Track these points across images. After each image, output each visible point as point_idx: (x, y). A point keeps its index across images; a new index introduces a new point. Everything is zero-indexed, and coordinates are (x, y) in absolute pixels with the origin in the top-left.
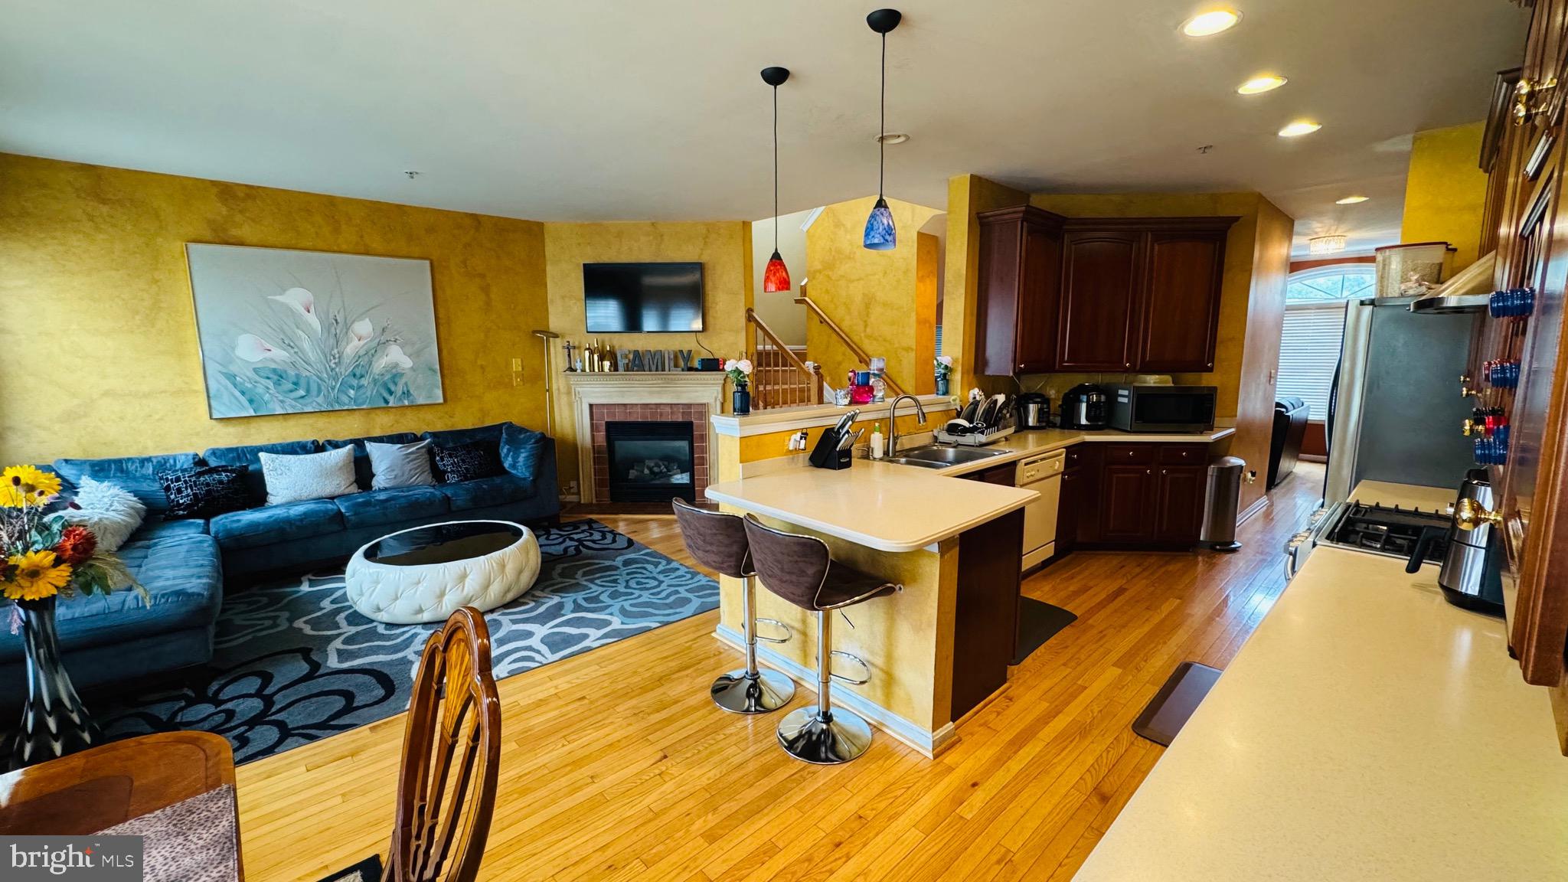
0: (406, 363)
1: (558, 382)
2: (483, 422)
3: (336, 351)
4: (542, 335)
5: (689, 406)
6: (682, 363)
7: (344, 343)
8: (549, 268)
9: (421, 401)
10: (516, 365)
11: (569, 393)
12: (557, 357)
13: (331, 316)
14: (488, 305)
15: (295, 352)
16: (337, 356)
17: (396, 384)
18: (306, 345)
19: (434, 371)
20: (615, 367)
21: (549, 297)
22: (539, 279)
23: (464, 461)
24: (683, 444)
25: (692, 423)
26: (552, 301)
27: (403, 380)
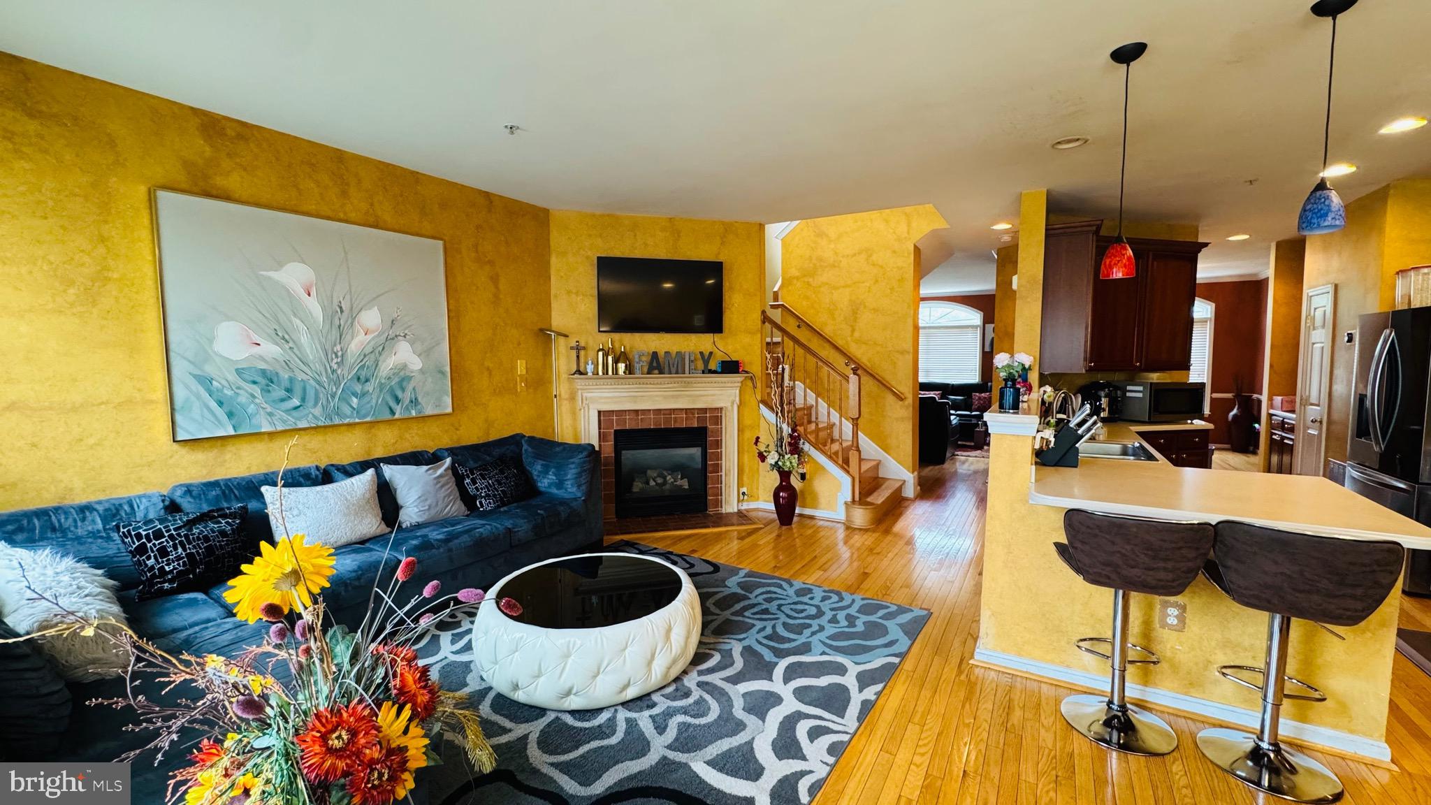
0: (416, 364)
1: (561, 386)
2: (488, 434)
3: (338, 347)
4: (544, 335)
5: (704, 410)
6: (700, 365)
7: (349, 337)
8: (554, 260)
9: (429, 411)
10: (521, 368)
11: (572, 398)
12: (562, 360)
13: (336, 302)
14: (496, 301)
15: (290, 348)
16: (340, 354)
17: (403, 390)
18: (304, 340)
19: (443, 373)
20: (630, 370)
21: (553, 292)
22: (543, 272)
23: (500, 483)
24: (696, 452)
25: (705, 429)
26: (556, 296)
27: (410, 387)
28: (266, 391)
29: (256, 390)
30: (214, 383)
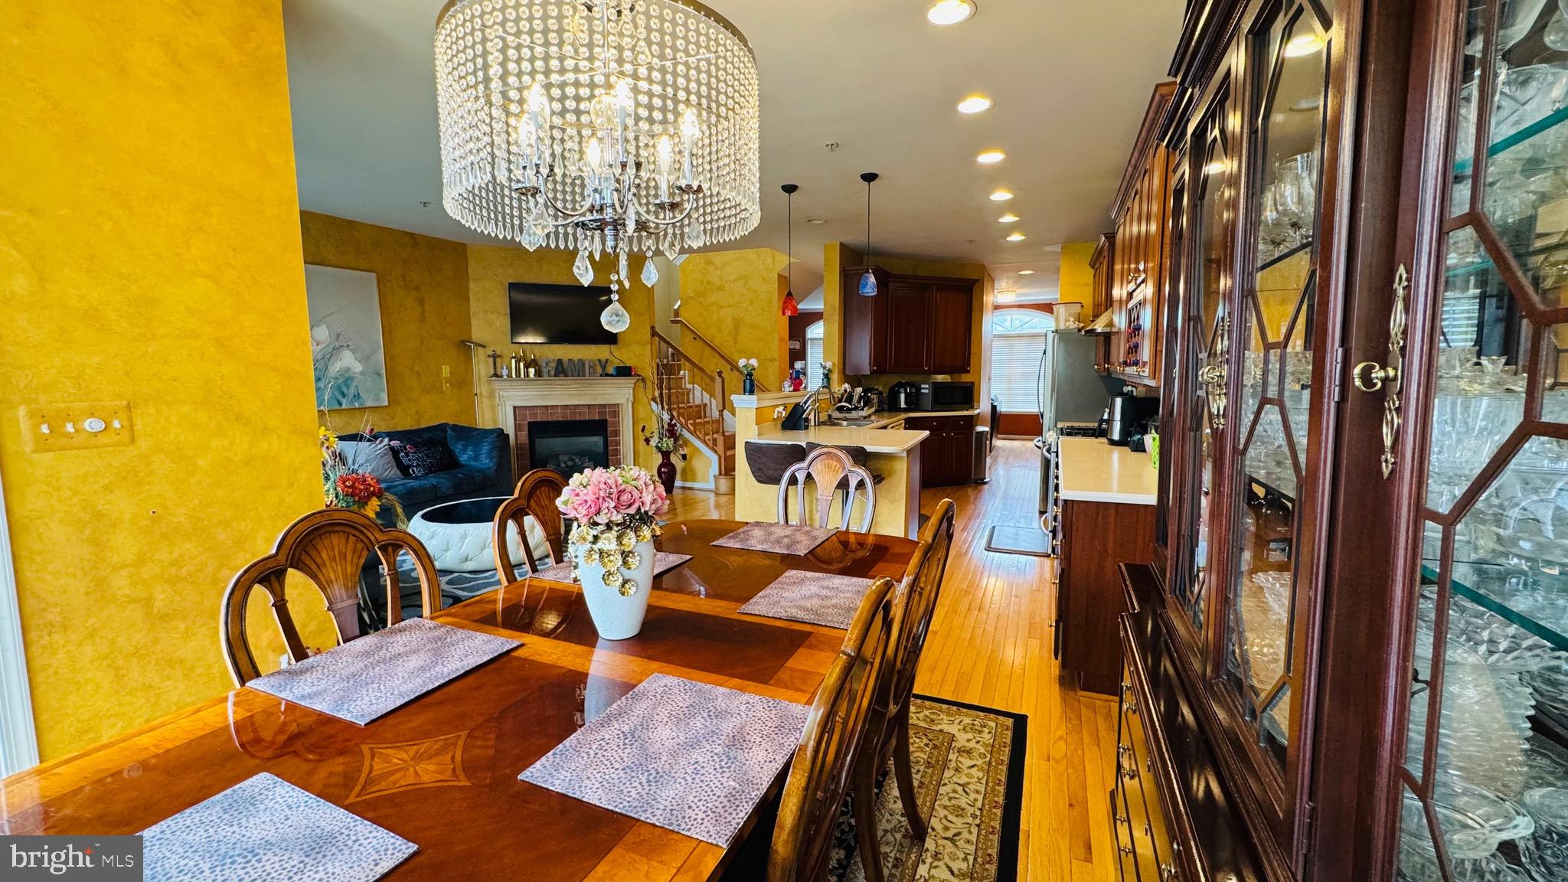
0: (357, 368)
1: (481, 387)
2: (419, 422)
4: (465, 346)
5: (604, 406)
6: (599, 370)
8: (472, 285)
9: (369, 404)
10: (446, 371)
11: (491, 396)
12: (481, 366)
14: (422, 318)
17: (348, 387)
19: (379, 375)
20: (538, 373)
21: (472, 311)
22: (464, 296)
23: (427, 456)
24: (597, 440)
25: (606, 420)
26: (474, 314)
27: (354, 384)
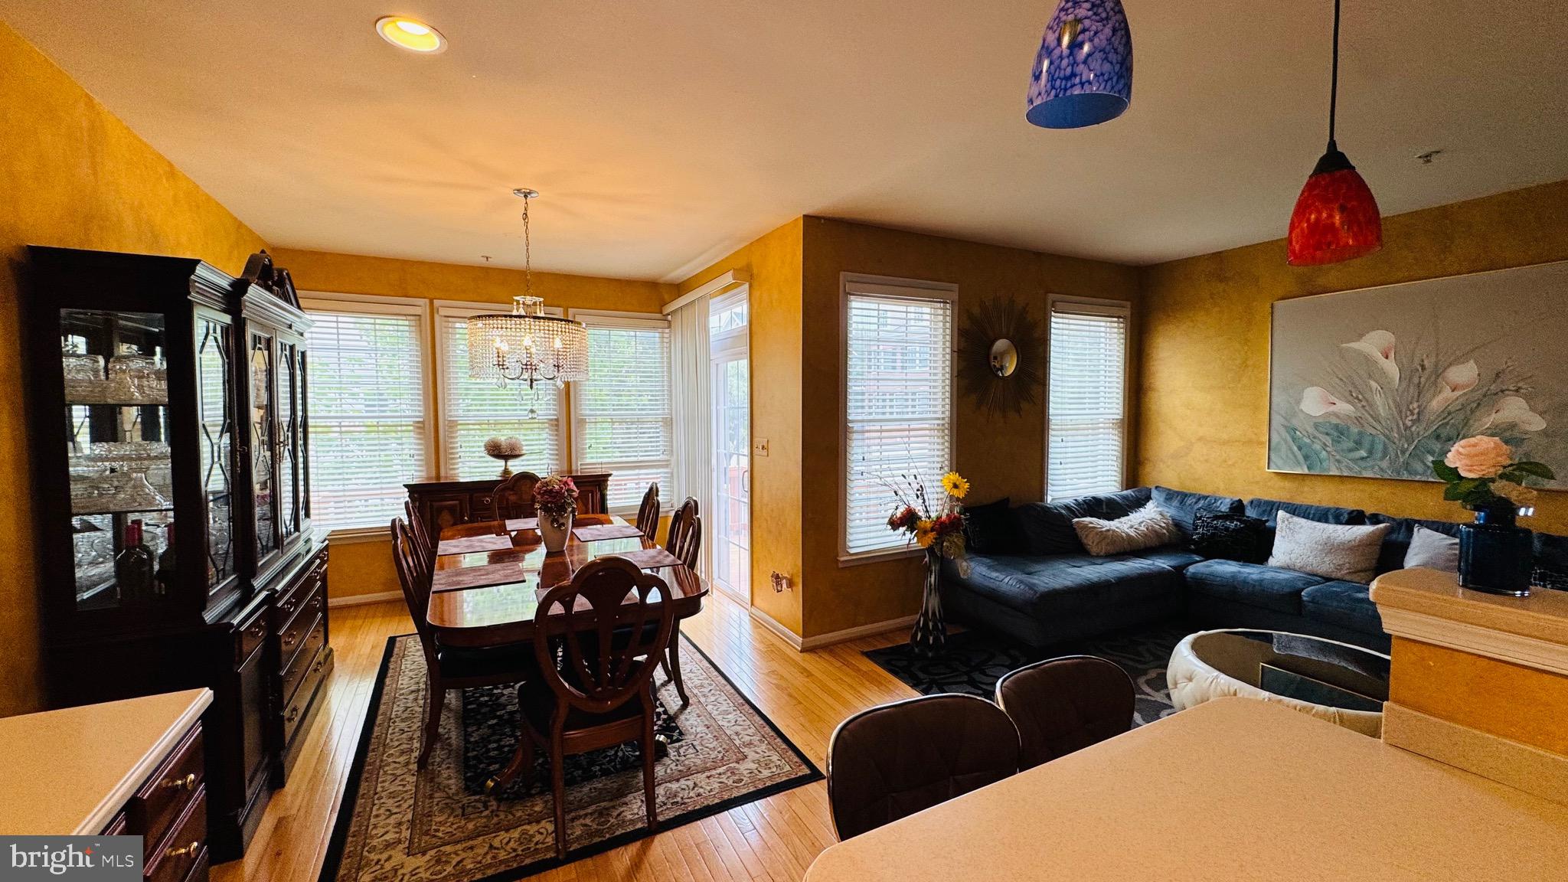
0: (1534, 423)
3: (1415, 405)
7: (1428, 395)
13: (1417, 361)
15: (1363, 407)
16: (1416, 411)
18: (1379, 400)
28: (1336, 441)
29: (1328, 441)
30: (1298, 433)
